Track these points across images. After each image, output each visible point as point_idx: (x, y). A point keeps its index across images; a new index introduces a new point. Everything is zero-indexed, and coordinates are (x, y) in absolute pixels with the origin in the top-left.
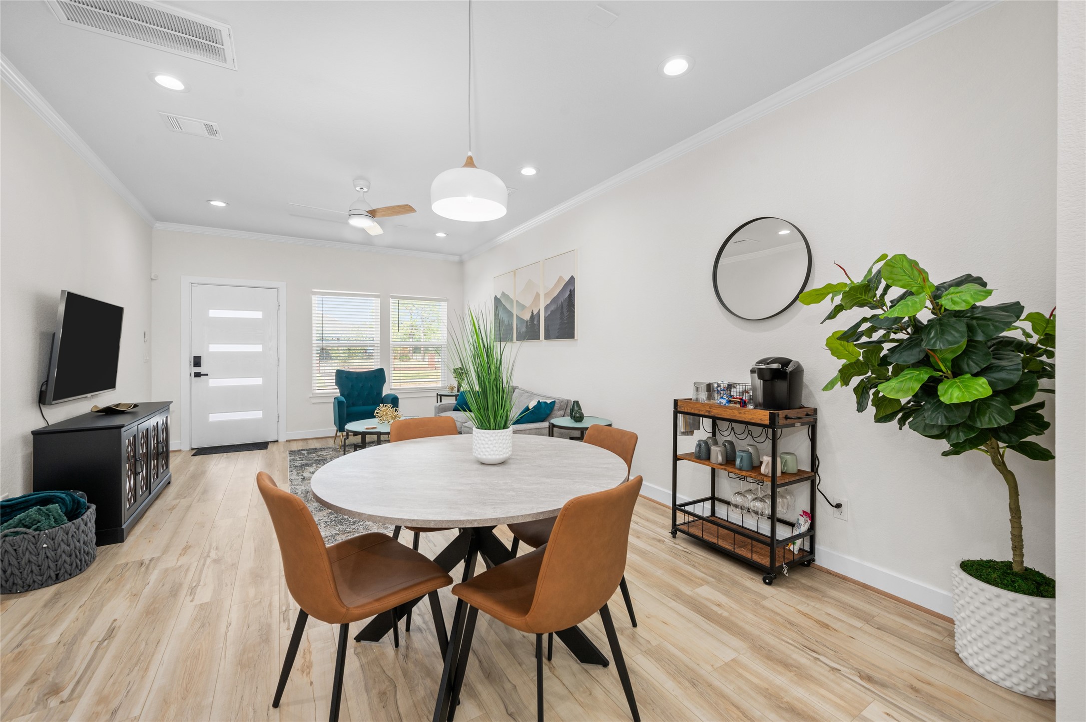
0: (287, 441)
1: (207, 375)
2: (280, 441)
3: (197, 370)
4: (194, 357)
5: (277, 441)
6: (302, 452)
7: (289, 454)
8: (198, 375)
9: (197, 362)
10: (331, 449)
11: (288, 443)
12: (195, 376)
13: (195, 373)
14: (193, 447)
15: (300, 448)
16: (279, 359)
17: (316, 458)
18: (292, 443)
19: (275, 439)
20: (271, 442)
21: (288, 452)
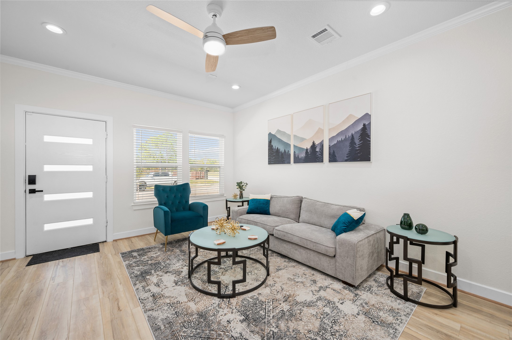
0: (114, 241)
1: (42, 191)
2: (108, 241)
3: (32, 187)
4: (29, 176)
5: (106, 241)
6: (133, 253)
7: (122, 257)
8: (33, 191)
9: (32, 180)
10: (157, 249)
11: (115, 242)
12: (30, 193)
13: (30, 190)
14: (28, 254)
15: (130, 250)
16: (107, 177)
17: (150, 262)
18: (119, 242)
19: (104, 240)
20: (100, 243)
21: (120, 255)
